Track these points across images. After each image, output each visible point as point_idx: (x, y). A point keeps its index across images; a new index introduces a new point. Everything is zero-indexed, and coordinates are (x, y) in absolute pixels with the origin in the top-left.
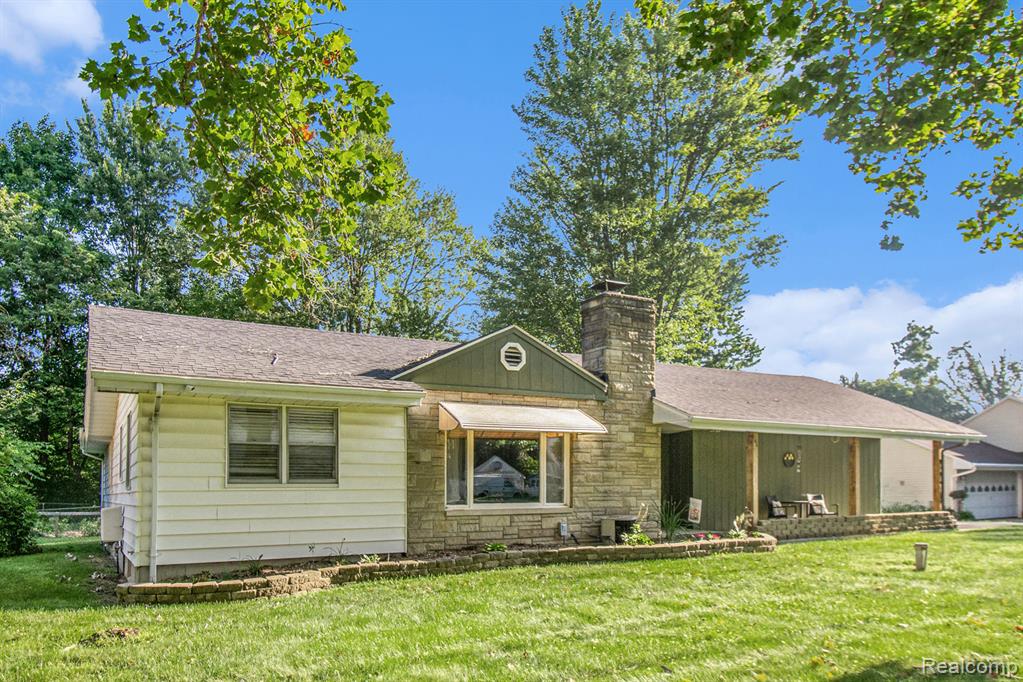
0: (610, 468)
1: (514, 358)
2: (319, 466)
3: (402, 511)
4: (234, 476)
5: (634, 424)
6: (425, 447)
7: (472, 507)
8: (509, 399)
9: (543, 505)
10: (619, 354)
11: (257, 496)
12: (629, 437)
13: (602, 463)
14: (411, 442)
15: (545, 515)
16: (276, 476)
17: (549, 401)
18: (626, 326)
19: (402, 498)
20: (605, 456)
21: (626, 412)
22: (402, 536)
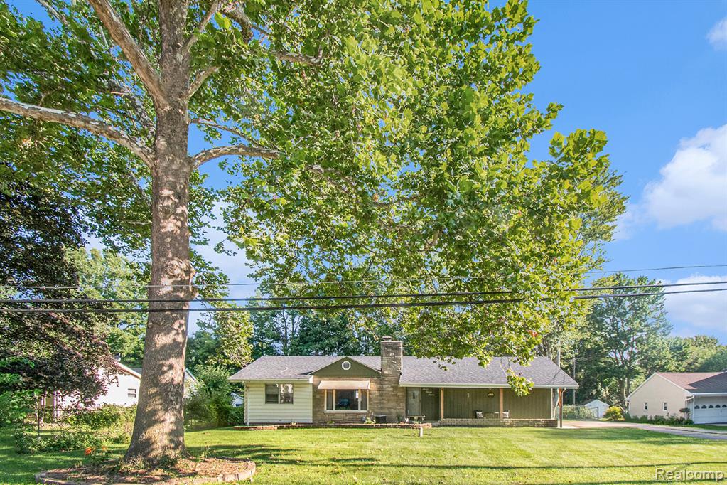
0: (383, 399)
1: (346, 366)
2: (288, 399)
3: (311, 411)
4: (267, 402)
5: (393, 385)
6: (318, 394)
7: (334, 411)
8: (345, 378)
9: (359, 411)
10: (386, 361)
11: (272, 407)
12: (391, 389)
13: (380, 398)
14: (314, 392)
15: (358, 414)
16: (277, 402)
17: (359, 378)
18: (389, 352)
19: (312, 408)
20: (381, 395)
21: (389, 381)
22: (311, 418)
